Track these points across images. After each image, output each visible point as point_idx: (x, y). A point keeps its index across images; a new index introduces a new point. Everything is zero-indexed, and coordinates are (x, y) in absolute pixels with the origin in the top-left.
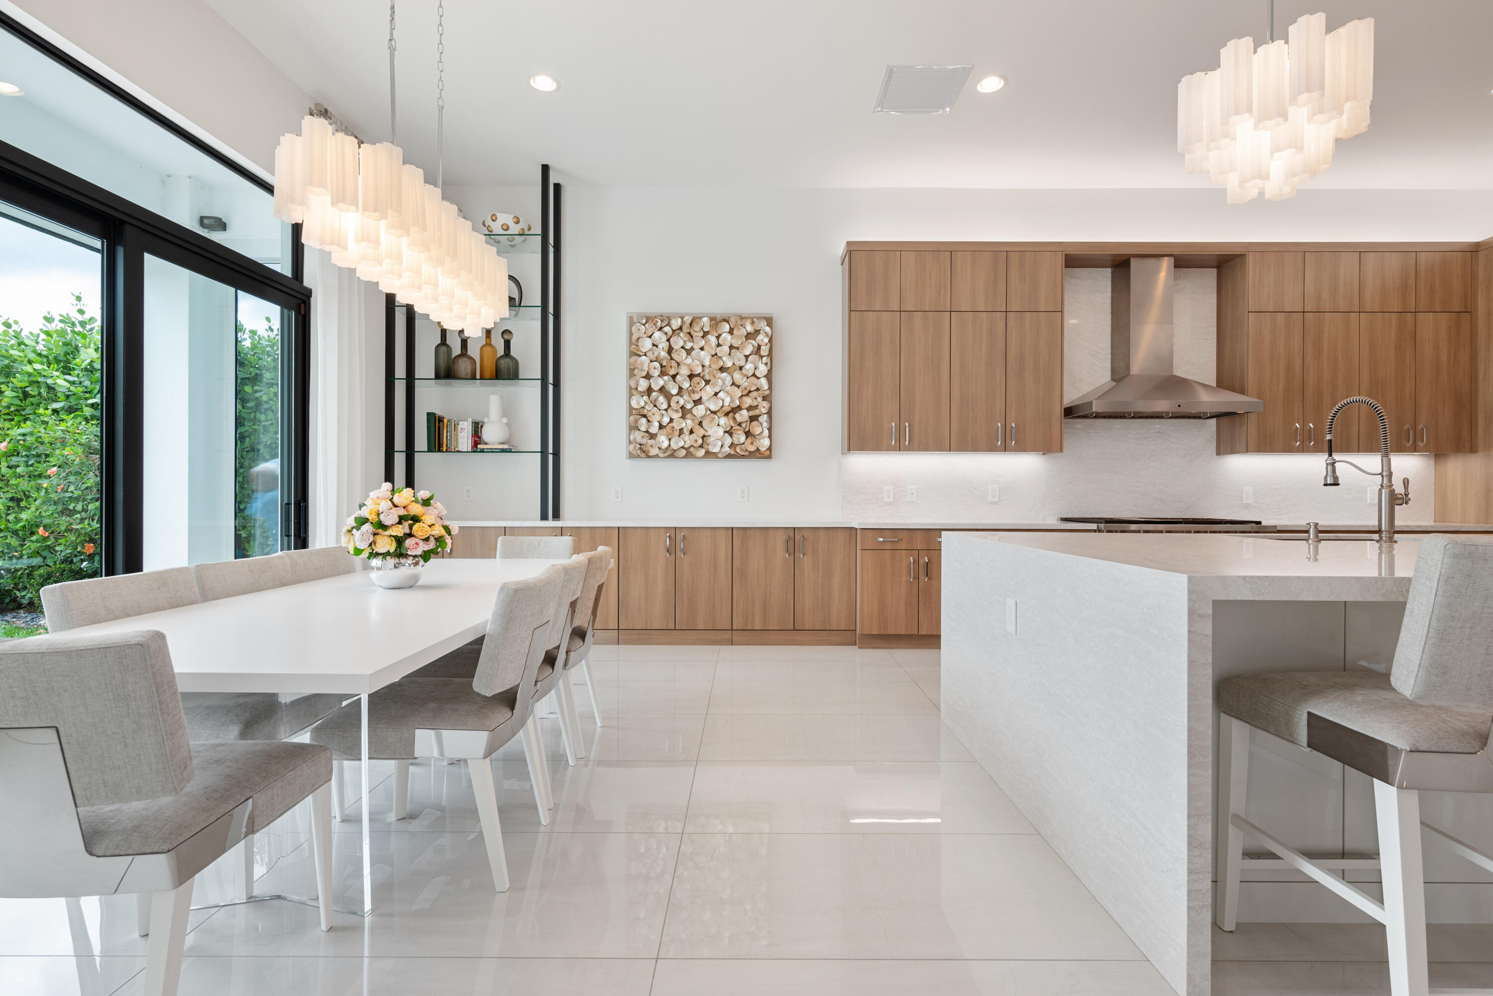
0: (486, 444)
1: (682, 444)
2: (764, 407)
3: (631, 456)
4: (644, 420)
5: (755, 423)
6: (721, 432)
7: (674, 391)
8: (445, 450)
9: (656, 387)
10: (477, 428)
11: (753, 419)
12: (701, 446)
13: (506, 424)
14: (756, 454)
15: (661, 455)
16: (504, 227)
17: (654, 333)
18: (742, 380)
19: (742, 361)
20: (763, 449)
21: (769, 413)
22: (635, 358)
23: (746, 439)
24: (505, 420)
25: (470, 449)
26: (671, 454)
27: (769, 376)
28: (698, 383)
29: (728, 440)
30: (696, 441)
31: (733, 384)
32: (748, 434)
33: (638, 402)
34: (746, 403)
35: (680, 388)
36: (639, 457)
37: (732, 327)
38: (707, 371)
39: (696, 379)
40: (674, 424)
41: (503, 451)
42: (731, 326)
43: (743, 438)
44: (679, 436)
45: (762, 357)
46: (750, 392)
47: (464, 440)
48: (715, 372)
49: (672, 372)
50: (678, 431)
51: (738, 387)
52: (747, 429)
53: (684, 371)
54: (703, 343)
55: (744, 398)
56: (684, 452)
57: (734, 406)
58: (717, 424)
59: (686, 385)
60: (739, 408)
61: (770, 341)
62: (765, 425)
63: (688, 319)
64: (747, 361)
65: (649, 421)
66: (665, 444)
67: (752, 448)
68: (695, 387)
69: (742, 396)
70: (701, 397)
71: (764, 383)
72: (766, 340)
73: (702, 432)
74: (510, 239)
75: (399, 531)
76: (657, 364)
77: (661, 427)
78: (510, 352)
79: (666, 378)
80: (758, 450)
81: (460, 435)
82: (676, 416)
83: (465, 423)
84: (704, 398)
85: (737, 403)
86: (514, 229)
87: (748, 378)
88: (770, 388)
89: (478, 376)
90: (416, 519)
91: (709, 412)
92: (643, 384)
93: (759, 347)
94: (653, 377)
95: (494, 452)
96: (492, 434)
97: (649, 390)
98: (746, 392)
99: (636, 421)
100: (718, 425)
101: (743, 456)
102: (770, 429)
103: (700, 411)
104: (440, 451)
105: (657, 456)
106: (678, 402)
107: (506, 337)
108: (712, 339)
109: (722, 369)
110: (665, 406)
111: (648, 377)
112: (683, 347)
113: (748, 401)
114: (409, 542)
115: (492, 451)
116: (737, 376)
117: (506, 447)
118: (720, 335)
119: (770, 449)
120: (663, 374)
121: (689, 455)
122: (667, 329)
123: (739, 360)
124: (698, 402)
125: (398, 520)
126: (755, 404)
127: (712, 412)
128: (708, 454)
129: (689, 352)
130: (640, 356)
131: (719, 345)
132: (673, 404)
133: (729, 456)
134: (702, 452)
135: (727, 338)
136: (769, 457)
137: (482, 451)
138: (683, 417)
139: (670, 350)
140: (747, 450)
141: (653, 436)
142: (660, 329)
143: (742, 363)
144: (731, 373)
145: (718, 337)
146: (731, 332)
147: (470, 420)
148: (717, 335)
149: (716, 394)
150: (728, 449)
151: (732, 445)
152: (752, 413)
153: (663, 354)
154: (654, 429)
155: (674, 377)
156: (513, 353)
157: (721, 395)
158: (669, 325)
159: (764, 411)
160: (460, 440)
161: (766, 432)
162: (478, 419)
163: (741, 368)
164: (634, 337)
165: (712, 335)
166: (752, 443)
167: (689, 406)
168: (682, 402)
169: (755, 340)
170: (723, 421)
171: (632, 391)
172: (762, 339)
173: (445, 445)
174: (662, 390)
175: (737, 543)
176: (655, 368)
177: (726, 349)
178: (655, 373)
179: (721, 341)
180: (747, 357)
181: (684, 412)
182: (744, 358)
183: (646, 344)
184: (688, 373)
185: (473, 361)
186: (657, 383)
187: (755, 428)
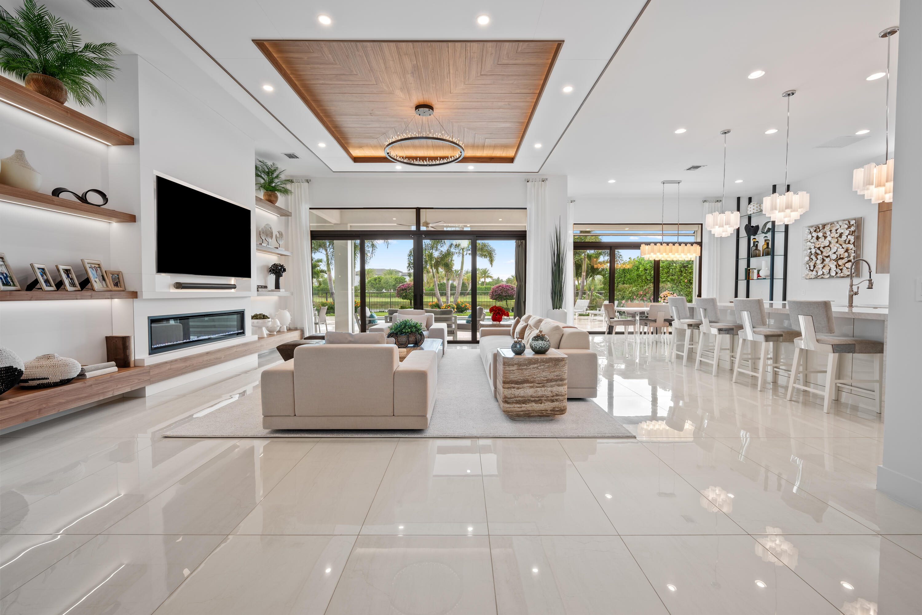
0: (761, 277)
1: (822, 273)
2: (852, 256)
3: (805, 278)
4: (809, 265)
6: (835, 268)
7: (820, 253)
10: (759, 271)
11: (849, 261)
12: (829, 273)
17: (812, 232)
22: (807, 243)
25: (756, 279)
26: (817, 277)
27: (855, 243)
28: (828, 249)
29: (839, 271)
30: (827, 271)
31: (842, 248)
33: (807, 259)
35: (822, 252)
36: (807, 278)
38: (831, 244)
39: (826, 248)
40: (819, 266)
41: (764, 279)
44: (822, 270)
46: (847, 250)
47: (755, 276)
48: (834, 244)
49: (818, 246)
50: (821, 268)
53: (822, 246)
54: (830, 233)
56: (822, 276)
57: (841, 257)
58: (834, 265)
59: (823, 250)
60: (843, 257)
61: (857, 228)
66: (815, 274)
67: (848, 273)
68: (827, 251)
69: (844, 252)
70: (829, 255)
71: (853, 246)
72: (855, 228)
73: (829, 268)
76: (813, 244)
77: (814, 266)
79: (816, 248)
81: (754, 274)
82: (820, 263)
83: (756, 270)
84: (831, 255)
85: (842, 255)
87: (847, 245)
88: (856, 248)
89: (761, 256)
92: (809, 252)
94: (812, 249)
96: (761, 273)
97: (811, 254)
99: (806, 266)
101: (845, 277)
103: (827, 260)
105: (812, 278)
107: (767, 242)
108: (834, 231)
109: (837, 243)
110: (816, 259)
111: (810, 249)
112: (822, 236)
113: (847, 254)
115: (761, 279)
116: (844, 246)
117: (765, 277)
121: (824, 277)
122: (818, 230)
124: (827, 257)
126: (850, 255)
128: (831, 277)
133: (839, 277)
134: (828, 276)
137: (759, 279)
138: (822, 263)
139: (818, 238)
140: (845, 274)
142: (815, 230)
143: (845, 239)
150: (841, 274)
152: (849, 259)
153: (815, 240)
155: (819, 248)
157: (836, 253)
158: (819, 228)
159: (853, 258)
161: (854, 267)
164: (807, 236)
165: (834, 229)
166: (848, 271)
167: (825, 259)
168: (822, 257)
171: (805, 255)
173: (750, 278)
177: (838, 235)
178: (813, 247)
179: (837, 232)
180: (847, 236)
181: (823, 260)
182: (846, 237)
183: (810, 236)
184: (824, 246)
185: (760, 251)
186: (813, 251)
187: (849, 265)
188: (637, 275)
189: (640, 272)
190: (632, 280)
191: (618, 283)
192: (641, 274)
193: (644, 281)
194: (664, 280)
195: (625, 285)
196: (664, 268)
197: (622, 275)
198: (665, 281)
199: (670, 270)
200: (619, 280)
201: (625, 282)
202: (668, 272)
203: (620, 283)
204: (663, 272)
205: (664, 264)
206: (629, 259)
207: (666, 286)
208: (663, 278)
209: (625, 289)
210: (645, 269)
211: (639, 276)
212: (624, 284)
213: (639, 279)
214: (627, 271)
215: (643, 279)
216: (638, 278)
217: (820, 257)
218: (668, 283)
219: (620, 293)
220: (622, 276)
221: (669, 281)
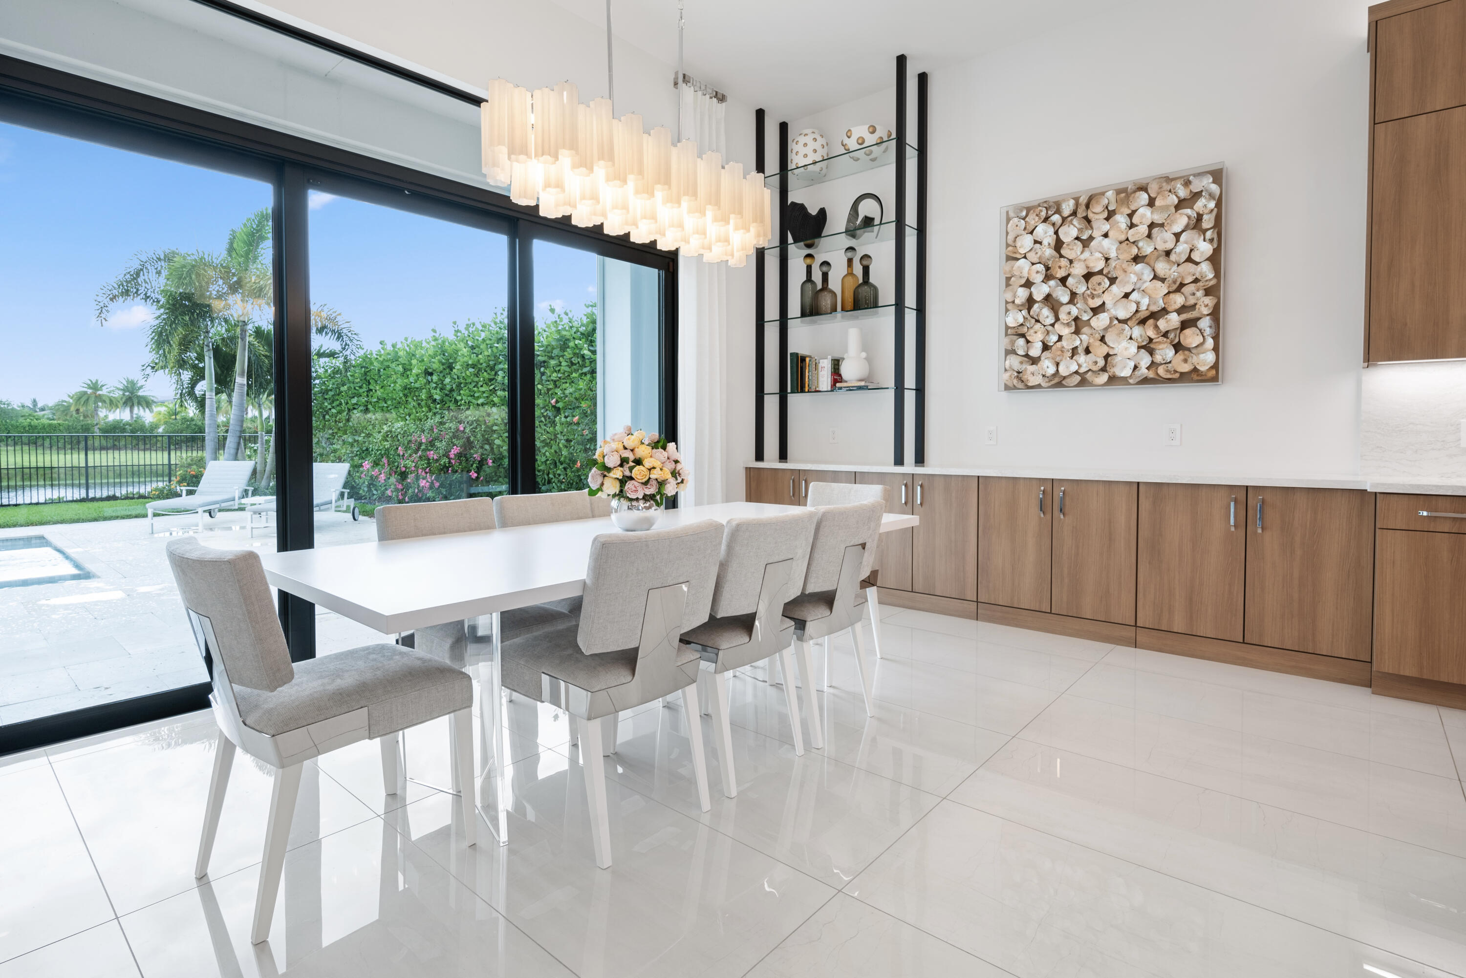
0: (846, 382)
1: (1074, 368)
2: (1205, 305)
3: (1007, 388)
4: (1021, 341)
5: (1188, 332)
6: (1133, 349)
7: (1065, 298)
8: (807, 390)
9: (1038, 296)
10: (836, 364)
11: (1185, 325)
12: (1104, 369)
13: (865, 359)
14: (1193, 377)
15: (1043, 384)
16: (860, 141)
17: (1036, 226)
18: (1170, 270)
19: (1169, 243)
20: (1203, 368)
21: (1215, 314)
22: (1011, 262)
23: (1176, 353)
24: (864, 355)
25: (829, 389)
26: (1058, 382)
27: (1215, 259)
28: (1100, 284)
29: (1145, 360)
30: (1096, 363)
31: (1156, 277)
32: (1178, 347)
33: (1015, 318)
34: (1175, 303)
35: (1073, 295)
36: (1015, 388)
37: (1153, 195)
38: (1113, 263)
39: (1095, 280)
40: (1064, 343)
41: (860, 388)
42: (1151, 195)
43: (1170, 353)
44: (1072, 357)
45: (1204, 232)
46: (1182, 285)
47: (824, 380)
48: (1125, 265)
49: (1061, 274)
50: (1071, 351)
51: (1163, 280)
52: (1177, 341)
53: (1079, 270)
54: (1106, 227)
55: (1172, 296)
56: (1078, 378)
57: (1154, 308)
58: (1129, 337)
59: (1081, 289)
60: (1164, 311)
61: (1219, 205)
62: (1208, 331)
63: (1083, 200)
64: (1178, 241)
65: (1028, 342)
66: (1051, 370)
67: (1186, 368)
68: (1095, 290)
69: (1169, 293)
70: (1104, 303)
71: (1206, 270)
72: (1212, 205)
73: (1104, 350)
74: (867, 152)
75: (618, 473)
76: (1041, 267)
77: (1046, 347)
78: (869, 279)
79: (1052, 283)
80: (1195, 370)
81: (821, 374)
82: (1065, 331)
83: (825, 361)
84: (1109, 305)
85: (1161, 304)
86: (871, 139)
87: (1178, 265)
88: (1217, 275)
89: (839, 309)
90: (638, 462)
91: (1116, 322)
92: (1022, 294)
93: (1199, 217)
94: (1035, 283)
95: (851, 390)
96: (850, 371)
97: (1030, 302)
98: (1175, 287)
99: (1013, 343)
100: (1131, 338)
101: (1170, 380)
102: (1216, 338)
103: (1101, 321)
104: (802, 391)
105: (1039, 386)
106: (1069, 313)
107: (865, 263)
108: (1121, 220)
109: (1136, 259)
110: (1051, 320)
111: (1028, 284)
112: (1077, 238)
113: (1178, 300)
114: (629, 485)
115: (850, 389)
116: (1162, 267)
117: (862, 384)
118: (1134, 212)
119: (1215, 366)
120: (1048, 278)
121: (1084, 382)
122: (1056, 218)
123: (1165, 242)
124: (1096, 311)
125: (619, 463)
126: (1192, 301)
127: (1120, 321)
128: (1113, 380)
129: (1086, 244)
130: (1017, 259)
131: (1132, 226)
132: (1063, 316)
133: (1145, 381)
134: (1104, 378)
135: (1145, 215)
136: (1215, 379)
137: (841, 389)
138: (1077, 332)
139: (1058, 245)
140: (1175, 372)
141: (1034, 361)
142: (1046, 220)
143: (1169, 245)
144: (1152, 263)
145: (1131, 216)
146: (1151, 203)
147: (830, 357)
148: (1129, 212)
149: (1127, 296)
150: (1146, 371)
151: (1153, 365)
152: (1184, 316)
153: (1049, 252)
154: (1035, 351)
155: (1063, 281)
156: (872, 280)
157: (1134, 296)
158: (1058, 211)
159: (1206, 311)
160: (821, 379)
161: (1210, 343)
162: (837, 356)
163: (1168, 253)
164: (1011, 238)
165: (1122, 214)
166: (1185, 361)
167: (1085, 317)
168: (1075, 311)
169: (1192, 208)
170: (1137, 332)
171: (1009, 305)
172: (1205, 205)
173: (807, 385)
174: (1048, 298)
175: (1145, 504)
176: (1038, 272)
177: (1143, 229)
178: (1038, 278)
179: (1135, 220)
180: (1177, 236)
181: (1078, 325)
182: (1173, 238)
183: (1026, 243)
184: (1085, 272)
185: (834, 294)
186: (1040, 291)
187: (1191, 338)
188: (405, 388)
189: (412, 379)
190: (389, 402)
191: (349, 410)
192: (417, 385)
193: (423, 403)
194: (480, 401)
195: (369, 415)
196: (480, 370)
197: (361, 387)
198: (483, 404)
199: (496, 374)
200: (354, 401)
201: (370, 406)
202: (491, 380)
203: (355, 411)
204: (476, 379)
205: (480, 356)
206: (381, 343)
207: (487, 418)
208: (478, 398)
209: (371, 427)
210: (426, 369)
211: (408, 390)
212: (367, 411)
213: (410, 399)
214: (376, 377)
215: (422, 400)
216: (406, 396)
217: (1068, 312)
218: (494, 410)
219: (357, 438)
220: (361, 391)
221: (494, 405)
